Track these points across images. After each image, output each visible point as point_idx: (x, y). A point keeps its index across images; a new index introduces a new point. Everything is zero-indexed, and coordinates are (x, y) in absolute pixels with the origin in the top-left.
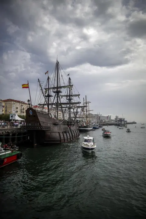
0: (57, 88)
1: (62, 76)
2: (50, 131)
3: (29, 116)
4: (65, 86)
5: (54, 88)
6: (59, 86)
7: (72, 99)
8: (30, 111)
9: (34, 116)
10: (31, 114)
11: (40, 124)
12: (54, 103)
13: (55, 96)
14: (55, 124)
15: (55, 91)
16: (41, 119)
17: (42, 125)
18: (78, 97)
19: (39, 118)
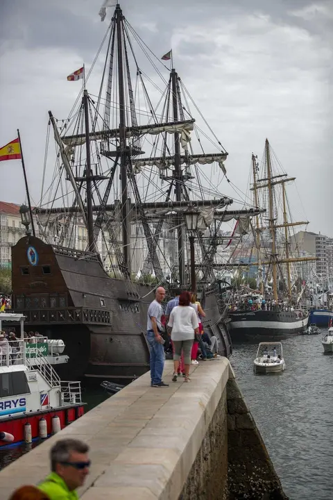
0: (122, 132)
1: (139, 73)
2: (109, 331)
3: (26, 271)
4: (156, 126)
5: (106, 135)
6: (129, 124)
7: (189, 177)
8: (31, 249)
9: (47, 270)
10: (34, 263)
11: (71, 303)
12: (111, 202)
13: (113, 170)
14: (125, 301)
15: (113, 148)
16: (73, 281)
17: (77, 304)
18: (216, 164)
19: (66, 276)
